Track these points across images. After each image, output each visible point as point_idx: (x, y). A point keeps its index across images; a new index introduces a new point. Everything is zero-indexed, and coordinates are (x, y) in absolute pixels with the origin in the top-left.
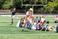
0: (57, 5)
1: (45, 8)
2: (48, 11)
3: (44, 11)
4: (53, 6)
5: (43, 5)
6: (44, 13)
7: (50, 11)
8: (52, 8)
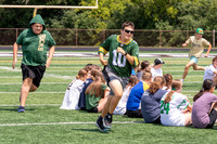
0: (123, 8)
1: (70, 20)
2: (83, 33)
3: (67, 32)
4: (107, 11)
5: (62, 4)
6: (66, 43)
7: (94, 33)
8: (102, 19)
